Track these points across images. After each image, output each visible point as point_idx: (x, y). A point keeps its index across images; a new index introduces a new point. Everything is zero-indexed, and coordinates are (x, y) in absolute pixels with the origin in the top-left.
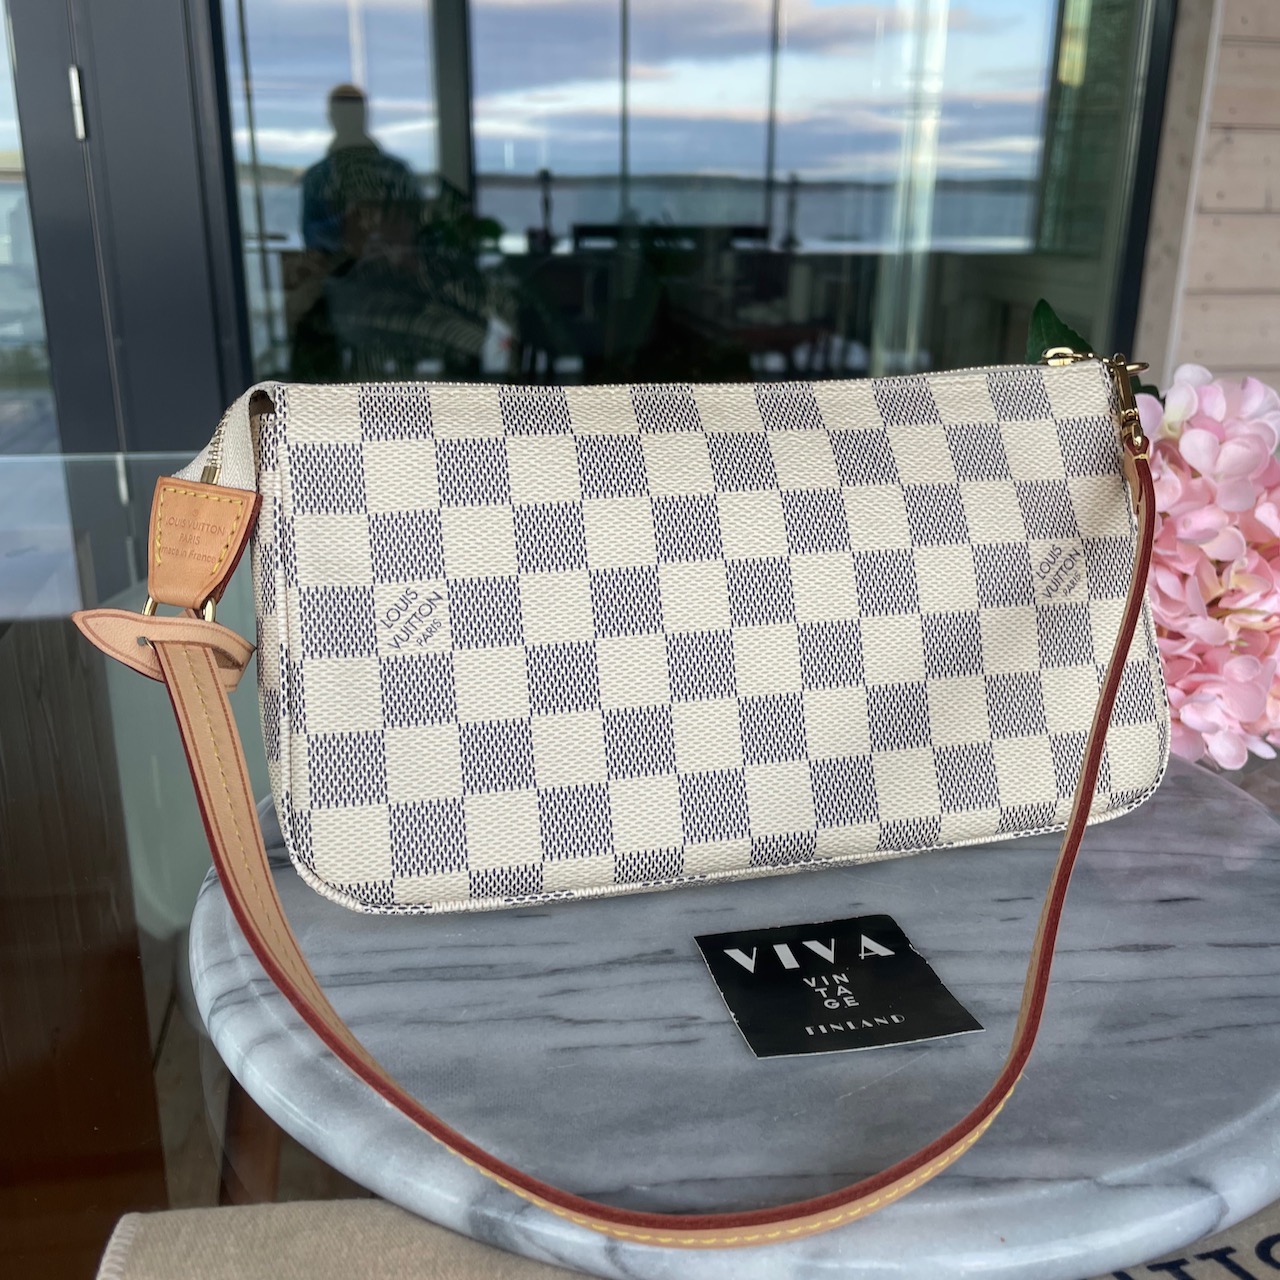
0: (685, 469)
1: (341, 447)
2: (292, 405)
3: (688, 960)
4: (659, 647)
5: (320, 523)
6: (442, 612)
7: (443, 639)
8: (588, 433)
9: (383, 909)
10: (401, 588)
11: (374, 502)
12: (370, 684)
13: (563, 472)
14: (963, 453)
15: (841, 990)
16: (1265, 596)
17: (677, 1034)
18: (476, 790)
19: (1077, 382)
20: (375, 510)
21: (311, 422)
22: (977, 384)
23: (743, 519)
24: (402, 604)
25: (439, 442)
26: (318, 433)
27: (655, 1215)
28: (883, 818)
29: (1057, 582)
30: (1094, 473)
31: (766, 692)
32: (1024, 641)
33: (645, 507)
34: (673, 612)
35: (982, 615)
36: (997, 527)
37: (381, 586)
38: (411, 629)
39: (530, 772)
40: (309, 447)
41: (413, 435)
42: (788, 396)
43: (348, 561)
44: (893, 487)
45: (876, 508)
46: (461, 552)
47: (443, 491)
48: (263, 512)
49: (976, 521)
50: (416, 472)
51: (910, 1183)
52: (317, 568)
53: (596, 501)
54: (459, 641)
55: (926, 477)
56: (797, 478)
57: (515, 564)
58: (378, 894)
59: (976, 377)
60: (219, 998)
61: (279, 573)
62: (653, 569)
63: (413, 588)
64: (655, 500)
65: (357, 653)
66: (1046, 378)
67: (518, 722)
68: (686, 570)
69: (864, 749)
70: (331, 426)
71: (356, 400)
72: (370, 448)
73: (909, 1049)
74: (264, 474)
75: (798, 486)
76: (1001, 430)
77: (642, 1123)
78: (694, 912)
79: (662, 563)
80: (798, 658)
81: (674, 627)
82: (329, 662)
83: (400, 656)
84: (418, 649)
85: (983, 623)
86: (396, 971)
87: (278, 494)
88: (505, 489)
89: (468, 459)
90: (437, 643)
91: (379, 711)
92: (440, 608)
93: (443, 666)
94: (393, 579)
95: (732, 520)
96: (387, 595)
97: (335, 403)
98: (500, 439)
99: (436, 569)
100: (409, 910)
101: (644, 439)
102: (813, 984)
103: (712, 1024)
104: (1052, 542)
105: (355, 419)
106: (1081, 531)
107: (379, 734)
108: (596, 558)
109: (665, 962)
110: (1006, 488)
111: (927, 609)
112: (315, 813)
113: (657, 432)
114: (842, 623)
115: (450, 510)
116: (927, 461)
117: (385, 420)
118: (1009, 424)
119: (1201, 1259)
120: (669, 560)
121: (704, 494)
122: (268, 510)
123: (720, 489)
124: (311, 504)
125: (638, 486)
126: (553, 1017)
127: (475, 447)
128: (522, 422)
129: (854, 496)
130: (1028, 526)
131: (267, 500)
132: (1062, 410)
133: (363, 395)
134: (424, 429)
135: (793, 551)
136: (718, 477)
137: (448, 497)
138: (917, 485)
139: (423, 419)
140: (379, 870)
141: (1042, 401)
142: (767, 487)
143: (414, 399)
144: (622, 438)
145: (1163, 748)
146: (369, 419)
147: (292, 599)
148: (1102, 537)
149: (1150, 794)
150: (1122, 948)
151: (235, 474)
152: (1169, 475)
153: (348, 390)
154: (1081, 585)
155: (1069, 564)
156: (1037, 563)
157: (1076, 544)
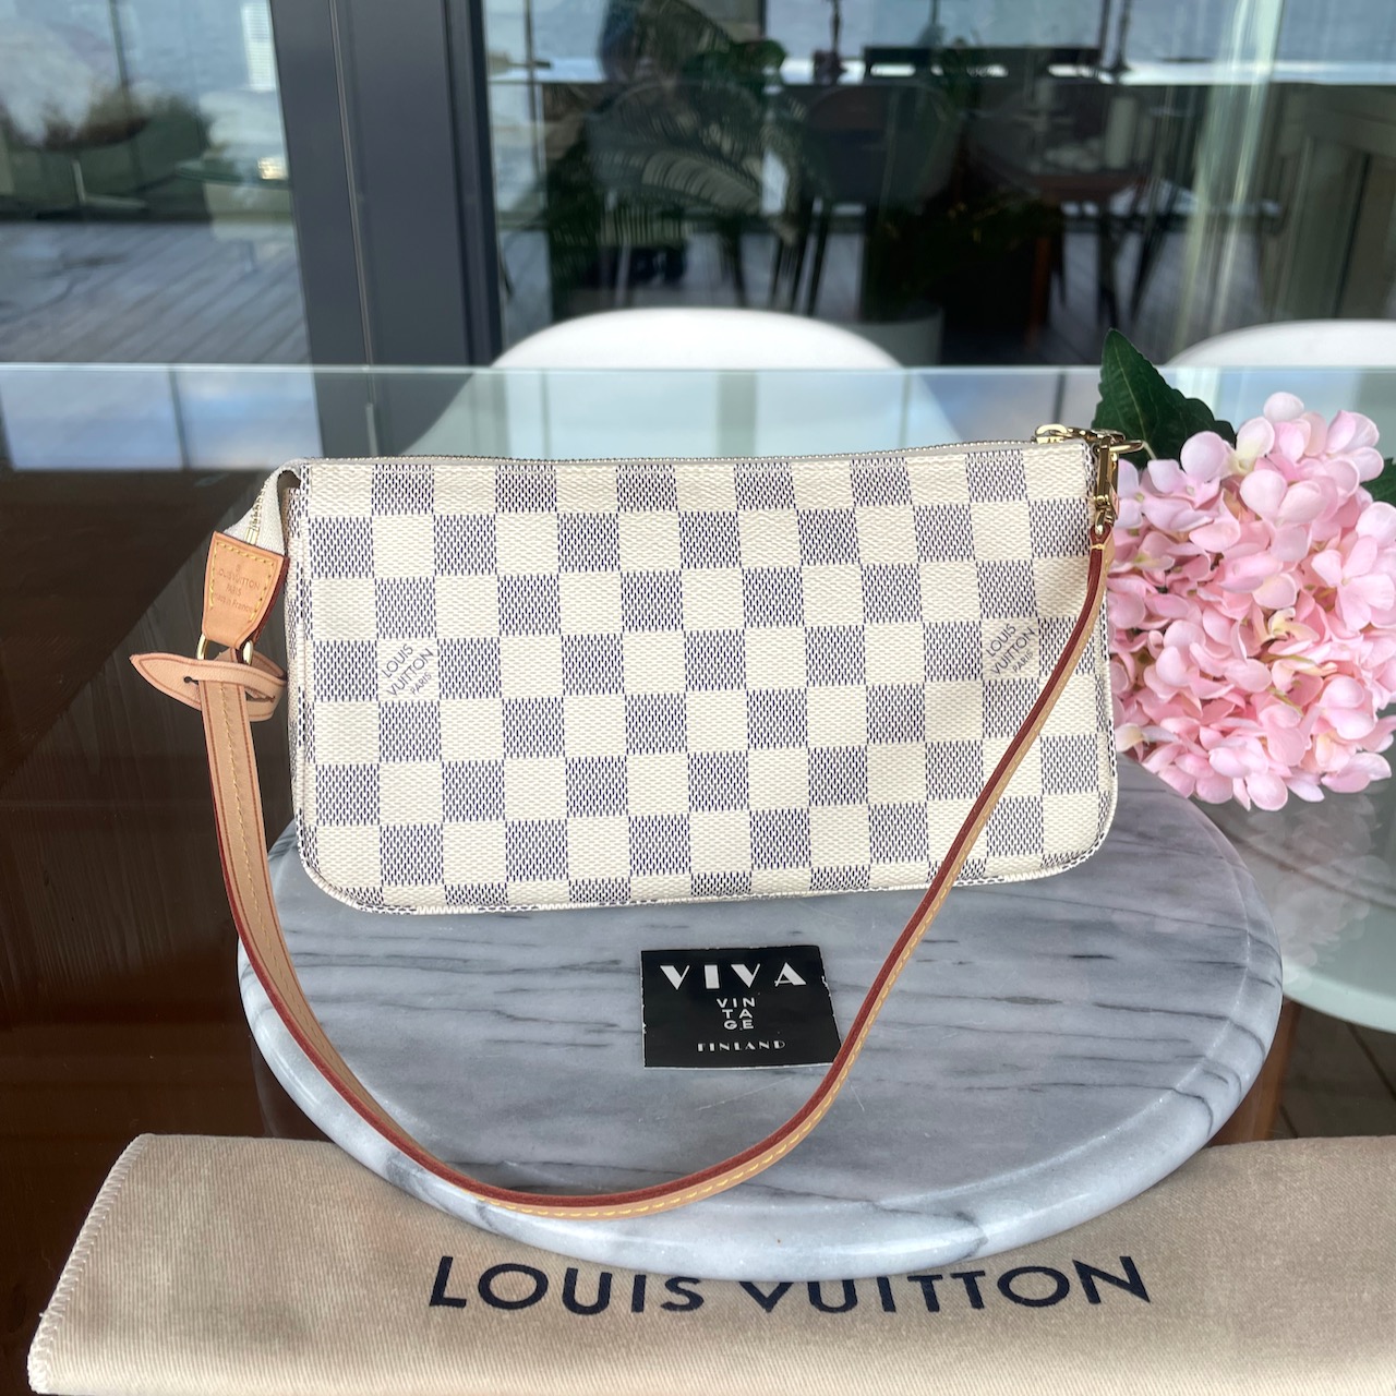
0: (655, 547)
1: (354, 520)
2: (314, 483)
3: (628, 971)
4: (619, 706)
6: (432, 666)
7: (432, 689)
8: (570, 511)
9: (375, 908)
10: (399, 644)
11: (381, 568)
12: (369, 725)
13: (544, 547)
14: (929, 534)
15: (745, 1013)
16: (1318, 644)
17: (593, 1038)
18: (454, 819)
19: (1057, 464)
20: (381, 575)
21: (330, 498)
22: (956, 464)
23: (704, 595)
24: (400, 659)
25: (438, 517)
26: (335, 508)
27: (501, 1190)
28: (815, 865)
29: (1006, 660)
30: (1061, 554)
31: (714, 749)
32: (968, 712)
33: (615, 581)
34: (633, 676)
35: (927, 688)
36: (951, 606)
37: (383, 641)
38: (407, 679)
39: (500, 806)
40: (327, 521)
41: (416, 511)
42: (766, 475)
43: (356, 618)
44: (852, 567)
45: (833, 587)
46: (451, 616)
47: (439, 562)
48: (290, 572)
49: (930, 600)
50: (416, 543)
52: (329, 625)
53: (572, 575)
54: (446, 690)
55: (887, 557)
56: (760, 557)
57: (498, 627)
58: (373, 898)
59: (956, 457)
61: (299, 627)
62: (618, 637)
63: (409, 644)
64: (625, 575)
65: (360, 698)
66: (1026, 459)
67: (493, 763)
68: (648, 639)
69: (800, 801)
71: (370, 477)
72: (379, 521)
73: (777, 1073)
74: (291, 540)
75: (760, 564)
76: (971, 511)
78: (653, 926)
79: (627, 632)
80: (746, 721)
81: (634, 689)
82: (336, 705)
83: (396, 701)
84: (412, 696)
85: (928, 695)
86: (389, 957)
87: (300, 560)
88: (492, 561)
89: (461, 534)
90: (427, 693)
91: (377, 748)
92: (430, 663)
93: (432, 713)
94: (394, 635)
95: (694, 595)
96: (388, 649)
97: (352, 480)
98: (491, 516)
99: (429, 629)
100: (397, 911)
101: (621, 517)
102: (723, 1006)
103: (625, 1032)
104: (1006, 621)
105: (367, 495)
106: (1039, 611)
107: (375, 767)
108: (568, 625)
109: (609, 971)
110: (967, 568)
111: (873, 680)
112: (320, 828)
113: (635, 510)
114: (790, 691)
115: (443, 579)
116: (890, 541)
117: (393, 496)
118: (981, 504)
119: (955, 1276)
120: (633, 629)
121: (671, 570)
122: (293, 571)
123: (686, 566)
124: (326, 569)
125: (611, 561)
126: (499, 1012)
127: (468, 523)
128: (513, 500)
129: (812, 575)
130: (984, 606)
131: (293, 565)
132: (1038, 491)
133: (376, 472)
134: (426, 505)
135: (748, 625)
136: (685, 555)
137: (442, 567)
138: (877, 564)
139: (426, 496)
140: (372, 879)
141: (1019, 482)
142: (730, 564)
143: (420, 477)
144: (601, 516)
145: (1103, 815)
146: (379, 496)
147: (308, 649)
148: (1060, 617)
149: (1087, 856)
150: (1012, 1000)
151: (270, 537)
152: (1226, 517)
153: (364, 468)
154: (1032, 661)
155: (1022, 643)
156: (988, 641)
157: (1032, 623)
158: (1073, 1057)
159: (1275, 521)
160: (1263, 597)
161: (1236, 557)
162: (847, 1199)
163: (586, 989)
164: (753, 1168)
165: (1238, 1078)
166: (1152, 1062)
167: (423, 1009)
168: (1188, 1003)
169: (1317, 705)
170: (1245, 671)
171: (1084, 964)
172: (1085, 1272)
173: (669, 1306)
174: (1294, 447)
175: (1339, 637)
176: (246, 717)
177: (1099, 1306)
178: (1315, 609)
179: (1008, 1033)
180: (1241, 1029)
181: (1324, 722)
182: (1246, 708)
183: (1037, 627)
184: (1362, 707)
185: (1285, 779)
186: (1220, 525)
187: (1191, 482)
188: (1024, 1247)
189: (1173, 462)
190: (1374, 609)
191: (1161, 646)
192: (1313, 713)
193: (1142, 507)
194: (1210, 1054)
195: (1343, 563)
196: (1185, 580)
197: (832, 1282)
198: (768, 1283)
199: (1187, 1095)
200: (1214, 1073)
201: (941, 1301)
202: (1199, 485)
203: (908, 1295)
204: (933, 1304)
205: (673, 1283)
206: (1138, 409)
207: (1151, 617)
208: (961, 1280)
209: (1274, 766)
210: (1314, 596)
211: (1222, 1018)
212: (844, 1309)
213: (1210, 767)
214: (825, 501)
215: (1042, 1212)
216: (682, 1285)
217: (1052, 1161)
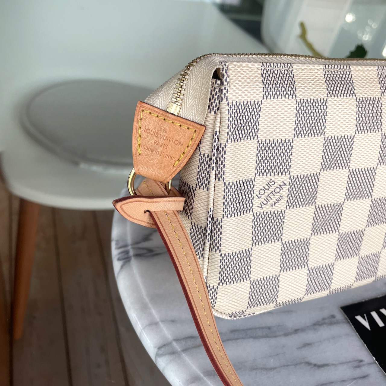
1: (252, 103)
2: (231, 76)
3: (343, 322)
4: (368, 205)
5: (237, 146)
6: (285, 192)
7: (283, 204)
8: (361, 96)
9: (238, 317)
10: (267, 179)
11: (262, 133)
12: (248, 227)
13: (350, 119)
18: (285, 270)
20: (261, 138)
21: (240, 88)
24: (267, 187)
25: (299, 101)
26: (243, 94)
33: (379, 138)
34: (377, 189)
37: (258, 178)
38: (269, 199)
39: (306, 260)
40: (238, 104)
41: (287, 96)
43: (246, 165)
46: (299, 162)
47: (296, 129)
50: (285, 117)
52: (233, 171)
53: (361, 135)
54: (290, 204)
57: (320, 167)
61: (213, 173)
62: (375, 169)
63: (273, 179)
64: (383, 134)
65: (245, 212)
67: (305, 239)
71: (260, 72)
72: (266, 103)
74: (209, 115)
79: (379, 166)
81: (376, 195)
82: (234, 219)
83: (262, 212)
84: (271, 209)
88: (323, 128)
90: (279, 206)
91: (251, 239)
92: (284, 189)
93: (280, 217)
94: (265, 174)
96: (261, 182)
97: (251, 74)
98: (325, 100)
99: (286, 170)
101: (382, 99)
103: (368, 364)
105: (260, 85)
107: (250, 250)
108: (353, 164)
109: (334, 323)
112: (220, 287)
115: (298, 140)
117: (274, 86)
120: (382, 164)
124: (235, 136)
125: (378, 126)
126: (308, 363)
127: (314, 104)
128: (335, 89)
133: (263, 69)
134: (292, 92)
137: (298, 132)
139: (291, 86)
140: (242, 307)
143: (286, 72)
144: (375, 99)
146: (266, 85)
147: (220, 187)
153: (256, 65)
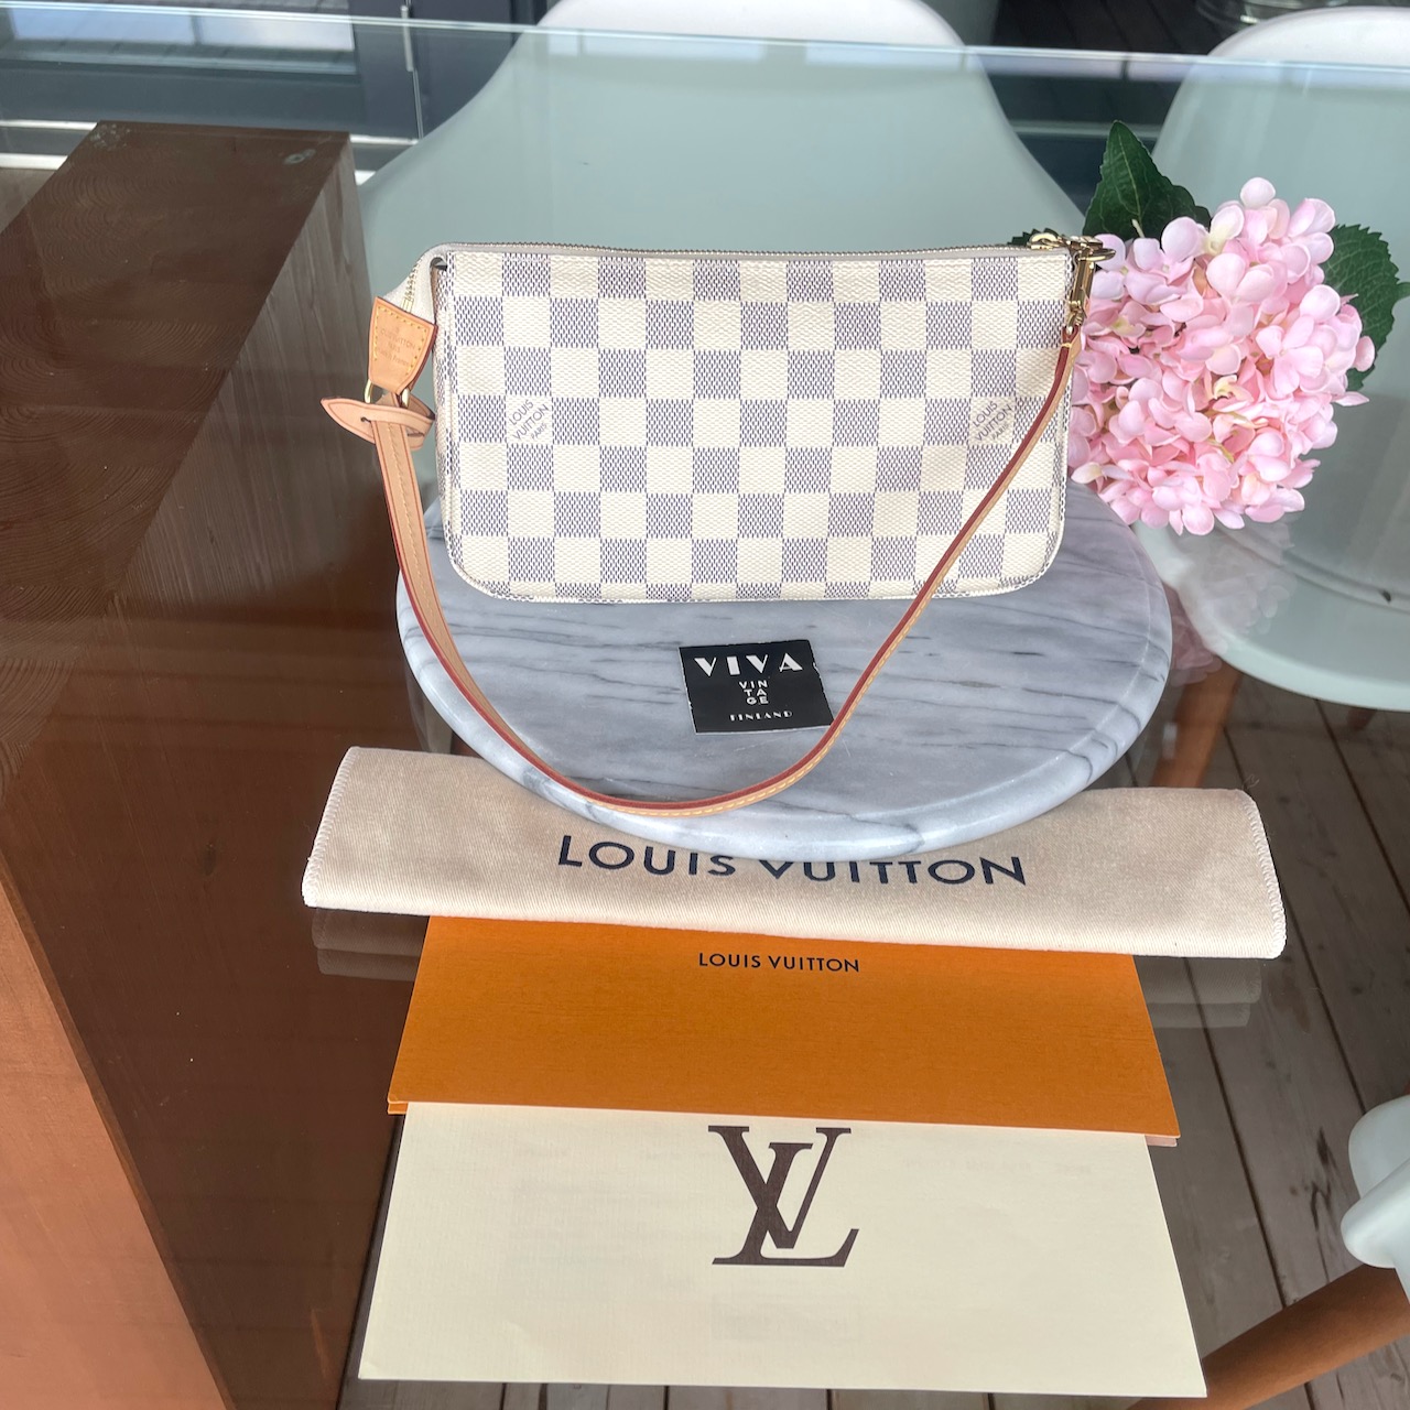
0: (721, 331)
1: (489, 299)
2: (458, 268)
4: (688, 456)
5: (473, 351)
6: (547, 418)
7: (547, 436)
8: (656, 298)
9: (504, 596)
10: (523, 399)
11: (509, 338)
12: (500, 461)
13: (635, 327)
14: (937, 326)
15: (760, 692)
16: (1253, 403)
17: (663, 698)
18: (562, 535)
19: (1044, 270)
20: (509, 344)
21: (470, 281)
22: (964, 267)
23: (758, 371)
24: (523, 410)
25: (553, 300)
26: (474, 289)
27: (604, 796)
28: (829, 580)
29: (988, 429)
30: (1039, 346)
31: (759, 491)
32: (955, 469)
33: (689, 357)
34: (700, 433)
35: (925, 450)
36: (949, 386)
37: (510, 396)
38: (528, 427)
39: (597, 527)
40: (468, 299)
41: (536, 294)
43: (490, 377)
44: (875, 352)
45: (858, 368)
46: (562, 380)
47: (554, 336)
48: (438, 337)
49: (933, 381)
50: (536, 320)
51: (752, 798)
52: (470, 382)
53: (656, 351)
54: (559, 438)
55: (902, 345)
56: (803, 342)
57: (598, 390)
58: (502, 589)
59: (964, 261)
60: (410, 630)
61: (447, 382)
62: (690, 402)
63: (530, 400)
64: (697, 353)
65: (493, 440)
66: (1020, 265)
67: (592, 495)
68: (713, 405)
69: (823, 534)
70: (483, 284)
71: (501, 264)
72: (508, 301)
74: (439, 312)
75: (803, 347)
76: (972, 308)
77: (623, 747)
79: (697, 398)
80: (784, 472)
81: (700, 444)
82: (475, 445)
83: (520, 444)
84: (532, 441)
85: (924, 455)
86: (512, 630)
87: (447, 329)
88: (595, 337)
89: (571, 314)
90: (543, 439)
91: (505, 478)
92: (546, 416)
93: (547, 453)
94: (518, 392)
95: (750, 371)
96: (514, 403)
97: (487, 266)
98: (595, 300)
99: (545, 389)
100: (519, 598)
101: (696, 304)
102: (744, 686)
104: (991, 399)
105: (499, 279)
106: (1017, 391)
107: (504, 493)
108: (652, 391)
109: (673, 649)
110: (964, 355)
111: (883, 443)
112: (464, 537)
113: (707, 299)
114: (819, 450)
115: (557, 350)
116: (906, 331)
117: (518, 280)
118: (980, 302)
119: (900, 863)
120: (702, 396)
121: (733, 350)
122: (441, 338)
123: (744, 347)
124: (468, 338)
125: (687, 341)
126: (595, 676)
127: (577, 305)
128: (612, 287)
129: (843, 358)
130: (974, 386)
131: (441, 332)
132: (1026, 293)
133: (505, 260)
134: (544, 289)
135: (791, 397)
136: (744, 338)
137: (556, 340)
138: (894, 351)
139: (544, 281)
140: (502, 575)
141: (1012, 285)
142: (779, 347)
143: (539, 265)
144: (680, 303)
145: (1049, 550)
146: (508, 280)
147: (454, 401)
148: (1033, 397)
149: (1034, 579)
150: (964, 683)
151: (421, 307)
152: (1193, 294)
153: (495, 255)
154: (1008, 431)
155: (1001, 416)
156: (975, 415)
157: (1010, 401)
158: (1000, 726)
159: (1232, 298)
160: (1213, 364)
161: (1197, 328)
162: (833, 813)
163: (656, 662)
164: (772, 790)
165: (1116, 745)
166: (1057, 732)
167: (541, 670)
168: (1091, 691)
169: (1246, 453)
170: (1192, 423)
171: (1021, 659)
172: (986, 864)
173: (713, 872)
174: (1258, 232)
175: (1271, 398)
176: (408, 448)
177: (992, 886)
178: (1255, 374)
179: (958, 707)
180: (1126, 710)
181: (1251, 467)
182: (1188, 455)
183: (1014, 404)
184: (1283, 457)
185: (1213, 510)
186: (1186, 301)
187: (1167, 261)
188: (949, 848)
189: (1156, 241)
190: (1302, 376)
191: (1126, 398)
192: (1242, 459)
193: (1124, 280)
194: (1099, 728)
195: (1283, 338)
196: (1153, 344)
197: (820, 863)
198: (778, 862)
199: (1076, 755)
200: (1099, 741)
201: (889, 877)
202: (1174, 263)
203: (869, 873)
204: (884, 879)
205: (715, 859)
206: (1135, 187)
207: (1121, 374)
208: (904, 866)
209: (1206, 499)
210: (1256, 363)
211: (1113, 703)
212: (826, 879)
213: (1151, 499)
214: (857, 296)
215: (964, 827)
216: (721, 860)
217: (975, 795)
